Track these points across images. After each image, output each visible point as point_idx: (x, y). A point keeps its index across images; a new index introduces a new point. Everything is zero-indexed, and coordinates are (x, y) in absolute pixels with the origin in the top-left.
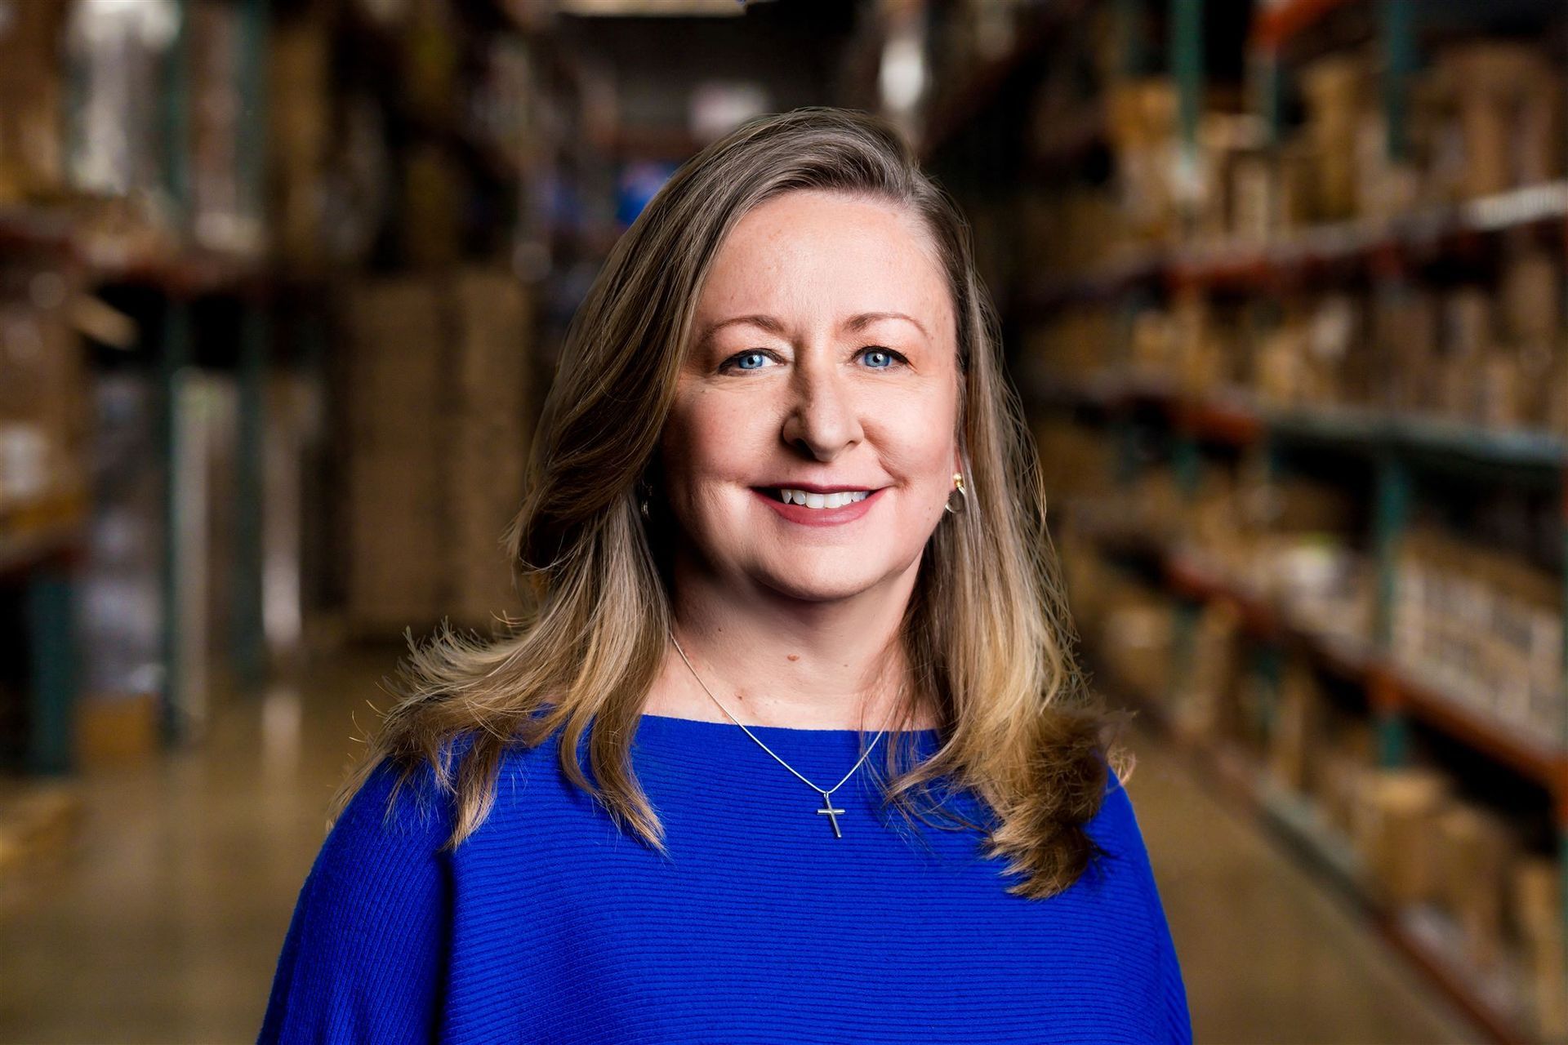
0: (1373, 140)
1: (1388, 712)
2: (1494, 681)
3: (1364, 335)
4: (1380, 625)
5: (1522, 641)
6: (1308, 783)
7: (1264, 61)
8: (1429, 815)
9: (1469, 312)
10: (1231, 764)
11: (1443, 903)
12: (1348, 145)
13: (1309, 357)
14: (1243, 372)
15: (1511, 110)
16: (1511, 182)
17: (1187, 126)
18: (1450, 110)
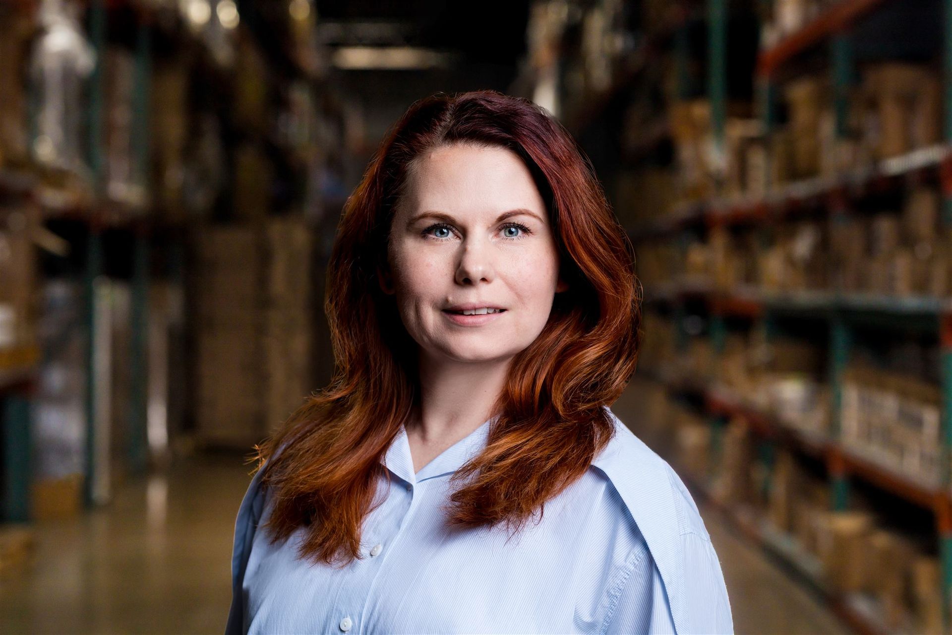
0: (827, 127)
1: (838, 475)
2: (901, 450)
3: (823, 245)
4: (833, 424)
5: (917, 423)
6: (791, 526)
7: (763, 83)
8: (864, 535)
9: (885, 227)
10: (744, 516)
11: (871, 591)
12: (813, 129)
13: (790, 261)
14: (751, 276)
15: (908, 102)
16: (909, 146)
17: (718, 128)
18: (873, 104)
